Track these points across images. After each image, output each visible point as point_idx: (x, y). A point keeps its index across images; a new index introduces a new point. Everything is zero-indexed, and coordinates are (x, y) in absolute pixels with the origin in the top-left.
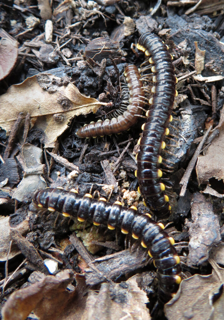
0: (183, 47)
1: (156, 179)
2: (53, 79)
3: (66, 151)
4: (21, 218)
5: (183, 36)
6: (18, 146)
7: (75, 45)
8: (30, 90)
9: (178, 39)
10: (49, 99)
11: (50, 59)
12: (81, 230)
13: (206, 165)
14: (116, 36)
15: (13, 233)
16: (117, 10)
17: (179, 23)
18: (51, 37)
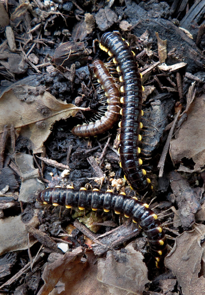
0: (145, 39)
1: (138, 167)
2: (29, 90)
3: (54, 153)
4: (30, 215)
5: (144, 26)
6: (9, 156)
7: (40, 50)
8: (9, 103)
9: (139, 30)
10: (29, 109)
11: (20, 70)
12: (82, 216)
13: (178, 148)
14: (78, 34)
15: (28, 227)
16: (74, 5)
17: (138, 12)
18: (15, 44)
